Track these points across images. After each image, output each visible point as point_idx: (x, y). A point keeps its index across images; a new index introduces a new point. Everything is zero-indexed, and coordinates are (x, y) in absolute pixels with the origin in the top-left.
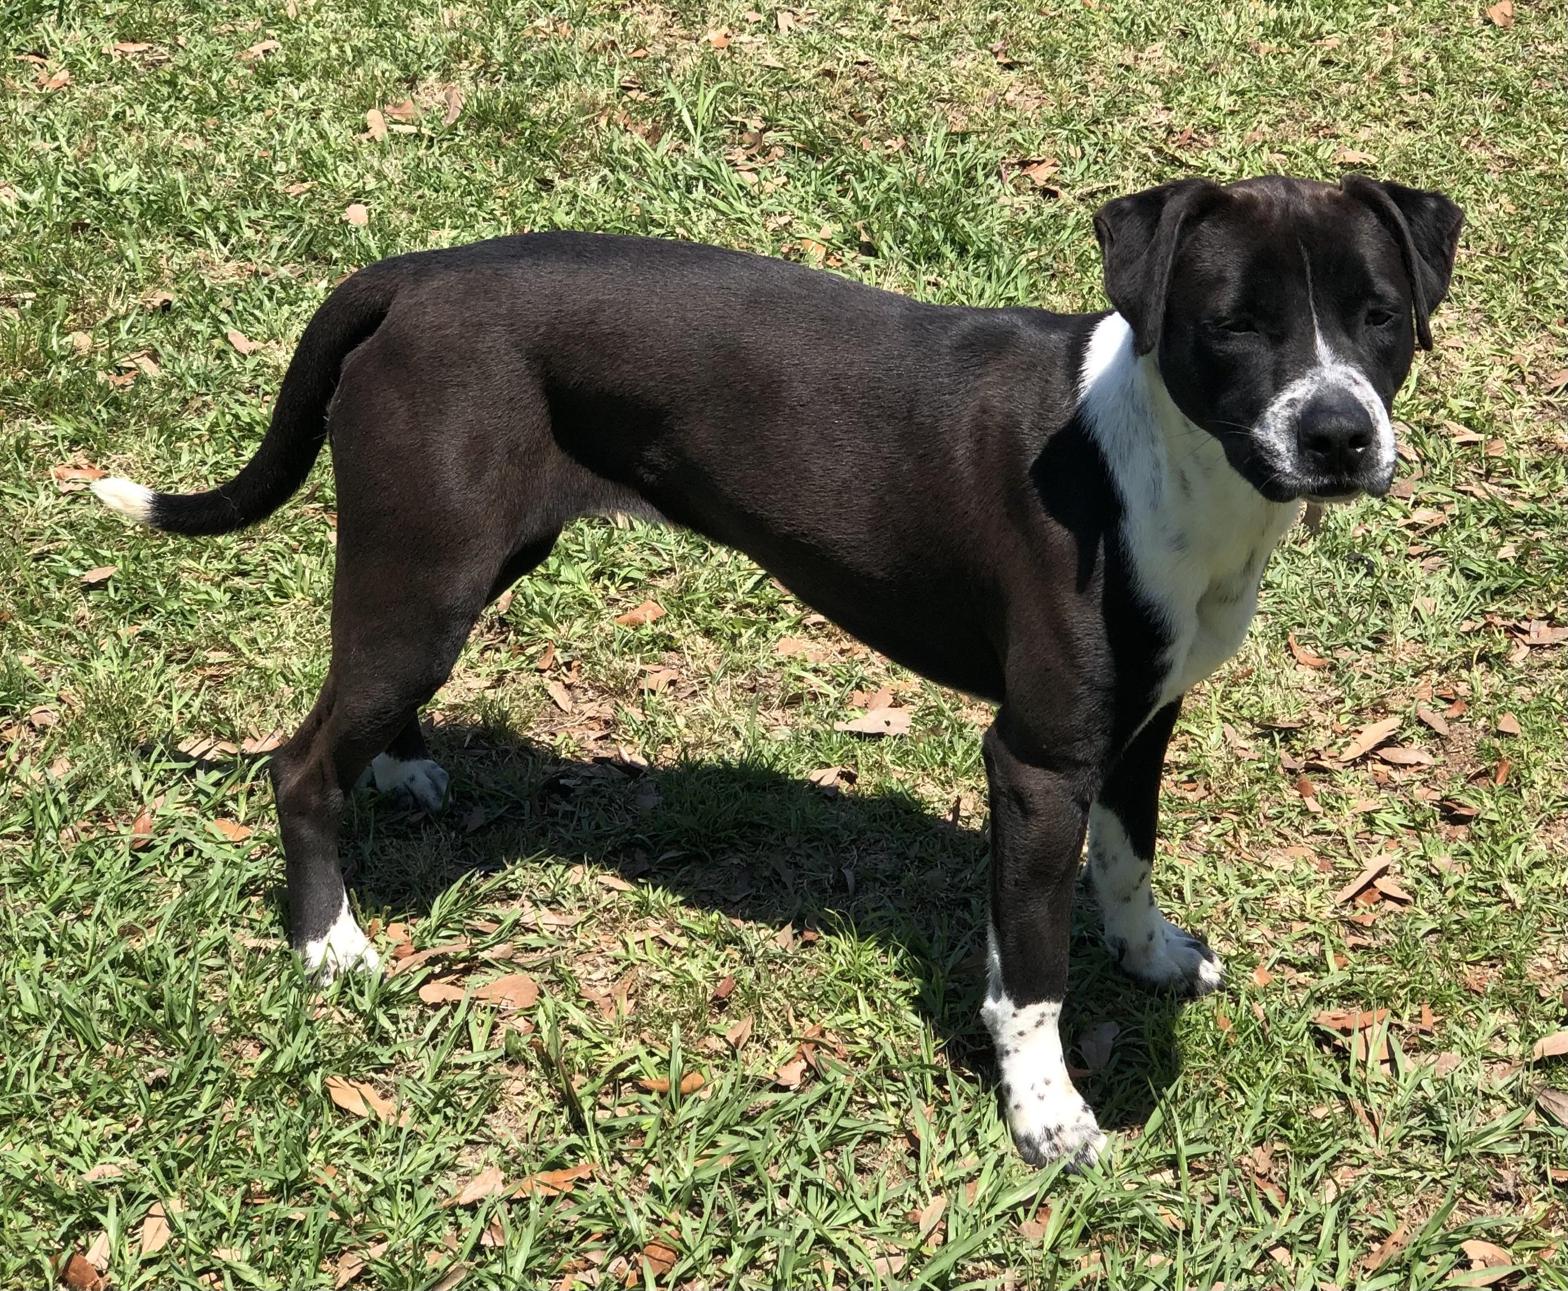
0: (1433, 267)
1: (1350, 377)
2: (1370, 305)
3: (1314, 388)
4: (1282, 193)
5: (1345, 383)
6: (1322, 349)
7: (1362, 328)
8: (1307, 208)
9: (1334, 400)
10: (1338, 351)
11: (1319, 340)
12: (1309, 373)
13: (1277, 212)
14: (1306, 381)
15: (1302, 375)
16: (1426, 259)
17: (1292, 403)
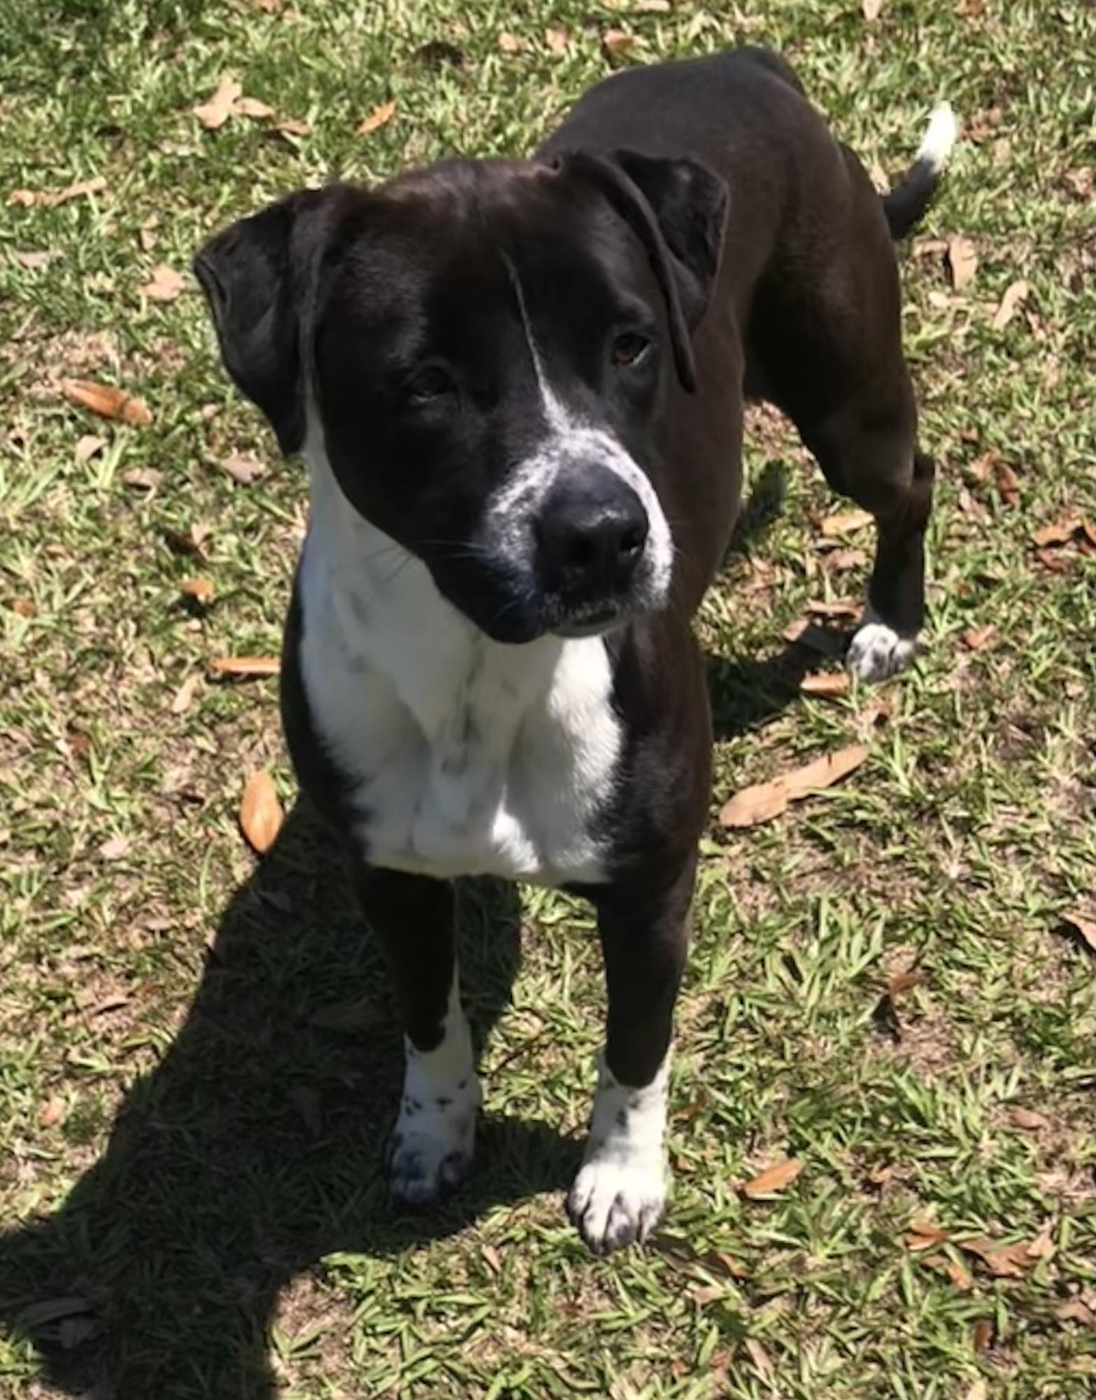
0: (692, 267)
1: (601, 446)
2: (616, 331)
3: (554, 467)
4: (467, 179)
5: (595, 454)
6: (554, 409)
7: (608, 368)
8: (508, 199)
9: (587, 483)
10: (576, 408)
11: (548, 397)
12: (542, 447)
13: (461, 213)
14: (540, 460)
15: (531, 453)
16: (679, 256)
17: (528, 495)
